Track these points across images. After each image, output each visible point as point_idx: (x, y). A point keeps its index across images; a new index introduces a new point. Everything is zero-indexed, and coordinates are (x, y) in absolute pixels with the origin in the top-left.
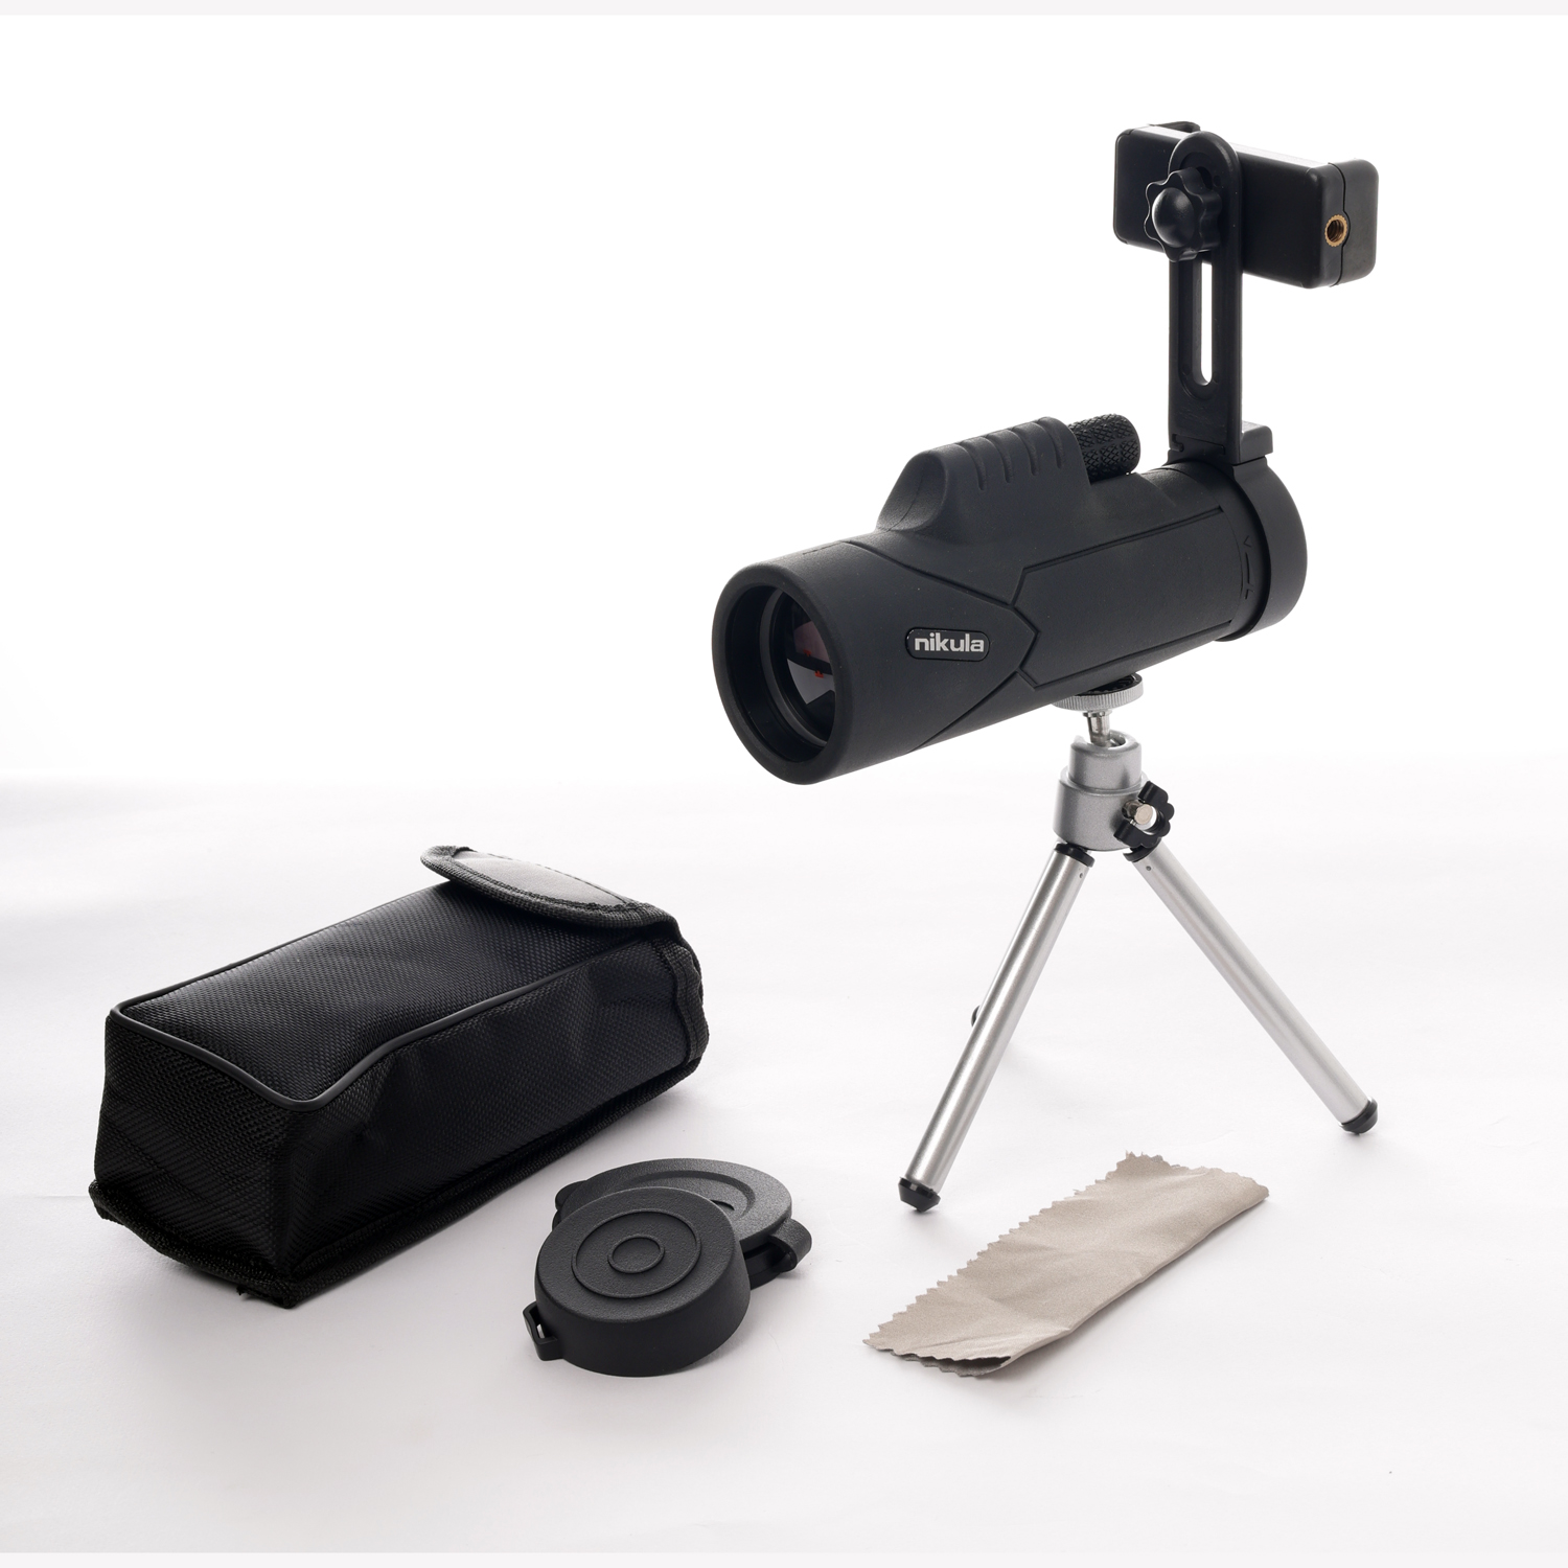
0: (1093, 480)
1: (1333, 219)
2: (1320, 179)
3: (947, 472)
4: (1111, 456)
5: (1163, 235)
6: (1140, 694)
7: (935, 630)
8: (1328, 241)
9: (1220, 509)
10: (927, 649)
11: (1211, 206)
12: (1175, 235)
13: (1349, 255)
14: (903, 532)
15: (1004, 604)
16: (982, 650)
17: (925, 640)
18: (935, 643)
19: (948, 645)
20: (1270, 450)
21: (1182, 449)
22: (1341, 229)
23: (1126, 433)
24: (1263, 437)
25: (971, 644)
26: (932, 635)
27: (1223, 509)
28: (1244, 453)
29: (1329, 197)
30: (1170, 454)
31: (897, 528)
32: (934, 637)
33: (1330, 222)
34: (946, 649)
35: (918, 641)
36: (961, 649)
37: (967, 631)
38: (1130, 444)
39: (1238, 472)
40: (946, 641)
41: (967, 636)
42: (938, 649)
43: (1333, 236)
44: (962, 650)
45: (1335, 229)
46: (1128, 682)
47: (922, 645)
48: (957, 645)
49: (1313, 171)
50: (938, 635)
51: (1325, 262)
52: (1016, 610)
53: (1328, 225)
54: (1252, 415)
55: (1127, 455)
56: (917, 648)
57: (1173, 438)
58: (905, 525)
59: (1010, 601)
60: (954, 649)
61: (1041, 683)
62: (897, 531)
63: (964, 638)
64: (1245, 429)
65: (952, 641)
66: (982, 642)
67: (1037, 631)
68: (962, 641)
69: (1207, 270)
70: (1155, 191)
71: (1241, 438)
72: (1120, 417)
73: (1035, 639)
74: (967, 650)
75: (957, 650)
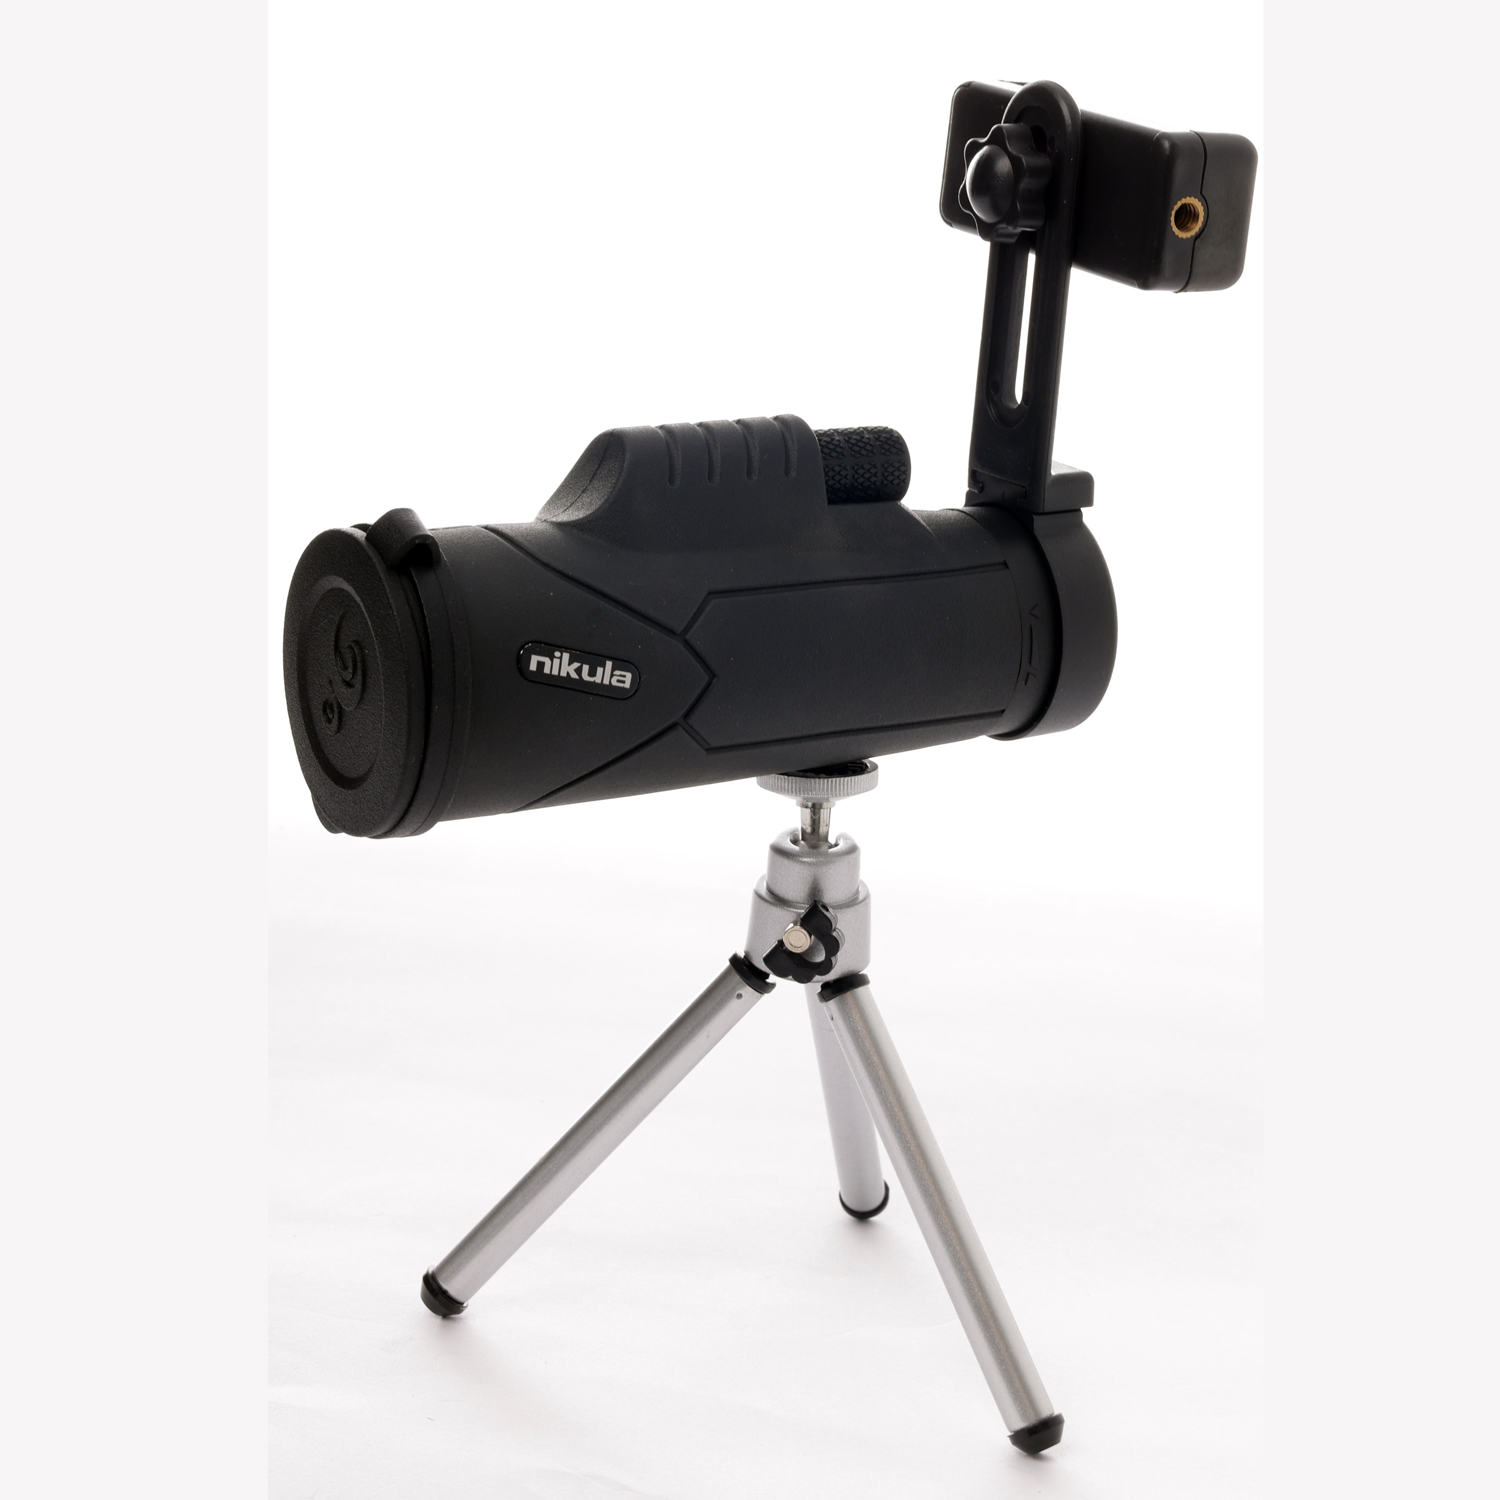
0: (831, 502)
1: (1184, 201)
2: (1173, 146)
3: (628, 456)
4: (867, 475)
5: (977, 209)
6: (872, 786)
7: (563, 648)
8: (1175, 229)
9: (1005, 564)
10: (547, 670)
11: (1035, 172)
12: (995, 208)
13: (1204, 254)
14: (560, 525)
15: (671, 632)
16: (627, 685)
17: (546, 660)
18: (561, 665)
19: (579, 671)
20: (1089, 502)
21: (981, 490)
22: (1195, 217)
23: (893, 450)
24: (1080, 487)
25: (612, 675)
26: (557, 654)
27: (1009, 564)
28: (1050, 500)
29: (1180, 171)
30: (969, 496)
31: (554, 519)
32: (561, 658)
33: (1179, 204)
34: (574, 675)
35: (535, 660)
36: (597, 679)
37: (610, 659)
38: (897, 465)
39: (1039, 523)
40: (576, 665)
41: (609, 664)
42: (563, 674)
43: (1182, 226)
44: (599, 681)
45: (1186, 216)
46: (855, 767)
47: (541, 665)
48: (592, 673)
49: (1165, 136)
50: (566, 656)
51: (1168, 256)
52: (687, 644)
53: (1176, 208)
54: (1065, 456)
55: (890, 478)
56: (533, 667)
57: (974, 477)
58: (564, 517)
59: (679, 628)
60: (585, 676)
61: (714, 744)
62: (553, 523)
63: (604, 666)
64: (1054, 472)
65: (586, 668)
66: (629, 676)
67: (713, 675)
68: (600, 670)
69: (1032, 258)
70: (976, 147)
71: (1049, 481)
72: (892, 430)
73: (708, 685)
74: (606, 682)
75: (591, 679)
